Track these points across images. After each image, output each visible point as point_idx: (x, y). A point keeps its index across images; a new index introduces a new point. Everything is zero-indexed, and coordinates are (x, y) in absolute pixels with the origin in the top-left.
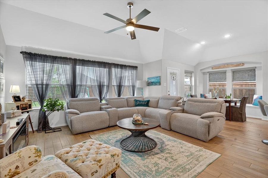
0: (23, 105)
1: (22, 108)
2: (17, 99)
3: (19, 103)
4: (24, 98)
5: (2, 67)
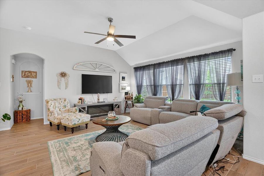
0: (128, 97)
1: (128, 99)
2: (126, 94)
3: (126, 96)
4: (129, 93)
5: (124, 78)
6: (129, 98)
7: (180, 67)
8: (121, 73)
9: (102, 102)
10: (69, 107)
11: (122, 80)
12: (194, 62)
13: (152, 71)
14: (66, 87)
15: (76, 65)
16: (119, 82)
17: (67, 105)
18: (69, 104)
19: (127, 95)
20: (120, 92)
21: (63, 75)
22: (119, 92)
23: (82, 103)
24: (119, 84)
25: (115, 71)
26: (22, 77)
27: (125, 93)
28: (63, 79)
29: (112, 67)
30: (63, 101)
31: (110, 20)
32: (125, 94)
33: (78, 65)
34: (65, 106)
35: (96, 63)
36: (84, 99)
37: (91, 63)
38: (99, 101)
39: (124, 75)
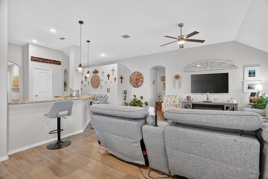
0: (254, 99)
3: (252, 98)
4: (258, 95)
5: (254, 73)
6: (256, 100)
8: (247, 67)
10: (178, 102)
11: (249, 76)
14: (180, 87)
15: (187, 68)
16: (244, 80)
17: (176, 101)
18: (178, 100)
19: (254, 96)
21: (177, 77)
22: (243, 92)
23: (188, 101)
24: (243, 82)
25: (235, 66)
26: (161, 81)
27: (252, 93)
28: (177, 80)
29: (228, 63)
30: (174, 97)
33: (189, 67)
34: (174, 102)
35: (208, 61)
36: (190, 98)
37: (201, 63)
38: (208, 101)
39: (252, 69)
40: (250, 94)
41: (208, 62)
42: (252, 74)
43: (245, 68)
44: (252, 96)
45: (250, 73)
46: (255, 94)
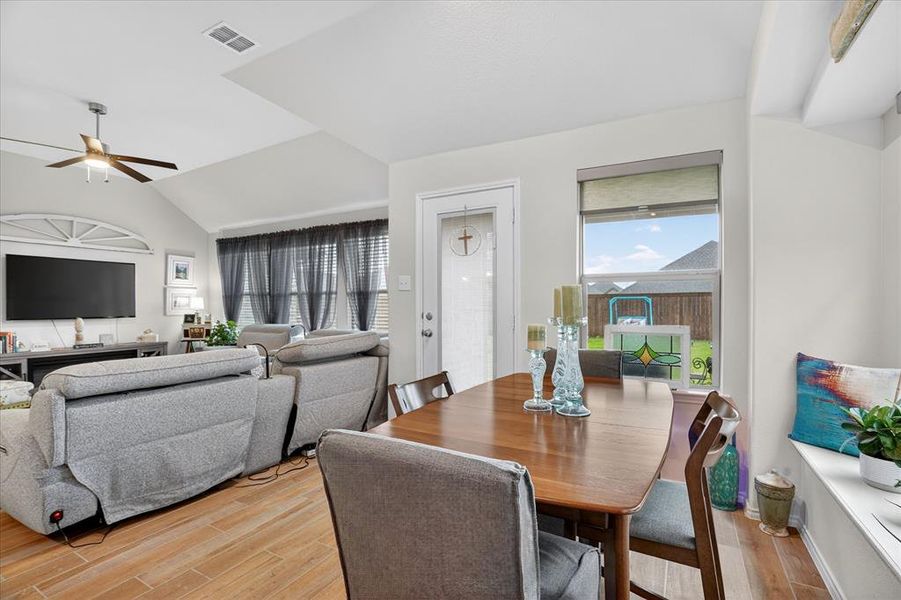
0: (194, 329)
1: (194, 335)
2: (189, 319)
3: (188, 326)
4: (199, 319)
5: (185, 271)
6: (197, 331)
7: (328, 249)
8: (173, 254)
9: (90, 346)
11: (177, 277)
12: (356, 236)
13: (264, 255)
16: (166, 284)
19: (193, 322)
20: (168, 314)
22: (165, 314)
23: (4, 351)
24: (165, 290)
25: (148, 249)
27: (186, 316)
29: (134, 236)
31: (98, 110)
32: (186, 321)
35: (72, 219)
36: (15, 338)
37: (49, 217)
38: (81, 343)
39: (182, 261)
40: (182, 319)
41: (72, 222)
42: (181, 272)
43: (170, 256)
44: (189, 322)
45: (178, 271)
46: (193, 317)
